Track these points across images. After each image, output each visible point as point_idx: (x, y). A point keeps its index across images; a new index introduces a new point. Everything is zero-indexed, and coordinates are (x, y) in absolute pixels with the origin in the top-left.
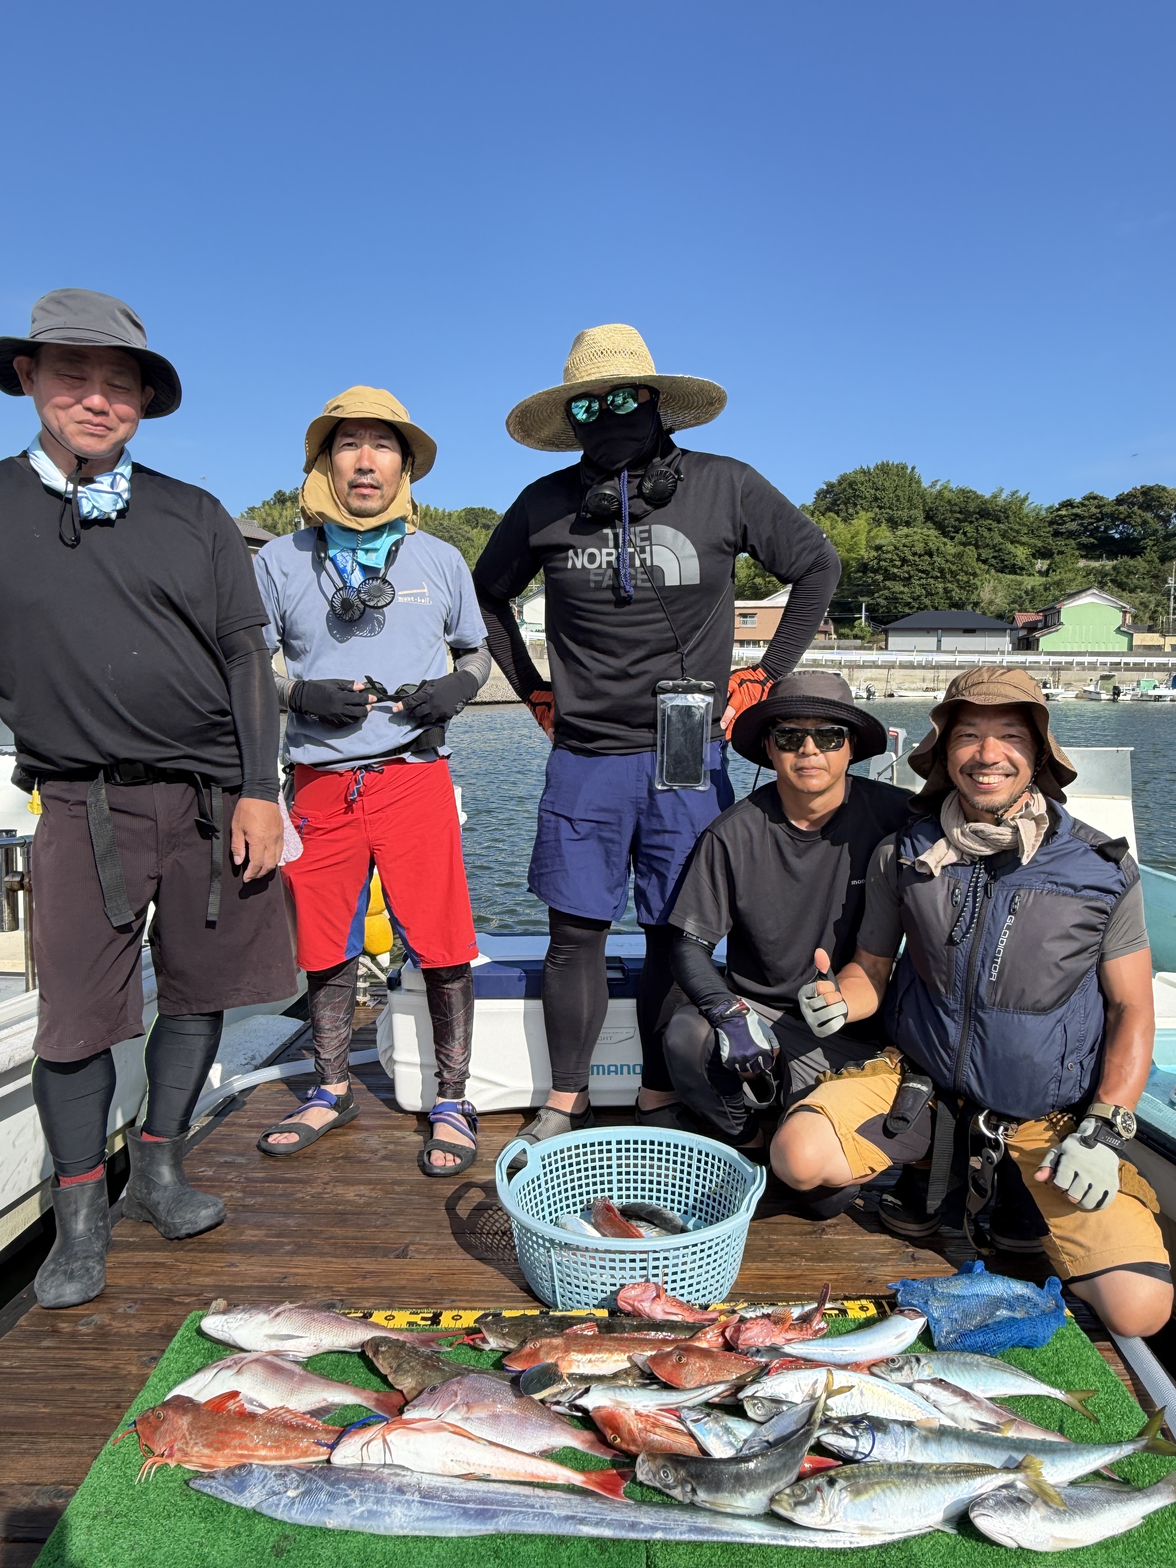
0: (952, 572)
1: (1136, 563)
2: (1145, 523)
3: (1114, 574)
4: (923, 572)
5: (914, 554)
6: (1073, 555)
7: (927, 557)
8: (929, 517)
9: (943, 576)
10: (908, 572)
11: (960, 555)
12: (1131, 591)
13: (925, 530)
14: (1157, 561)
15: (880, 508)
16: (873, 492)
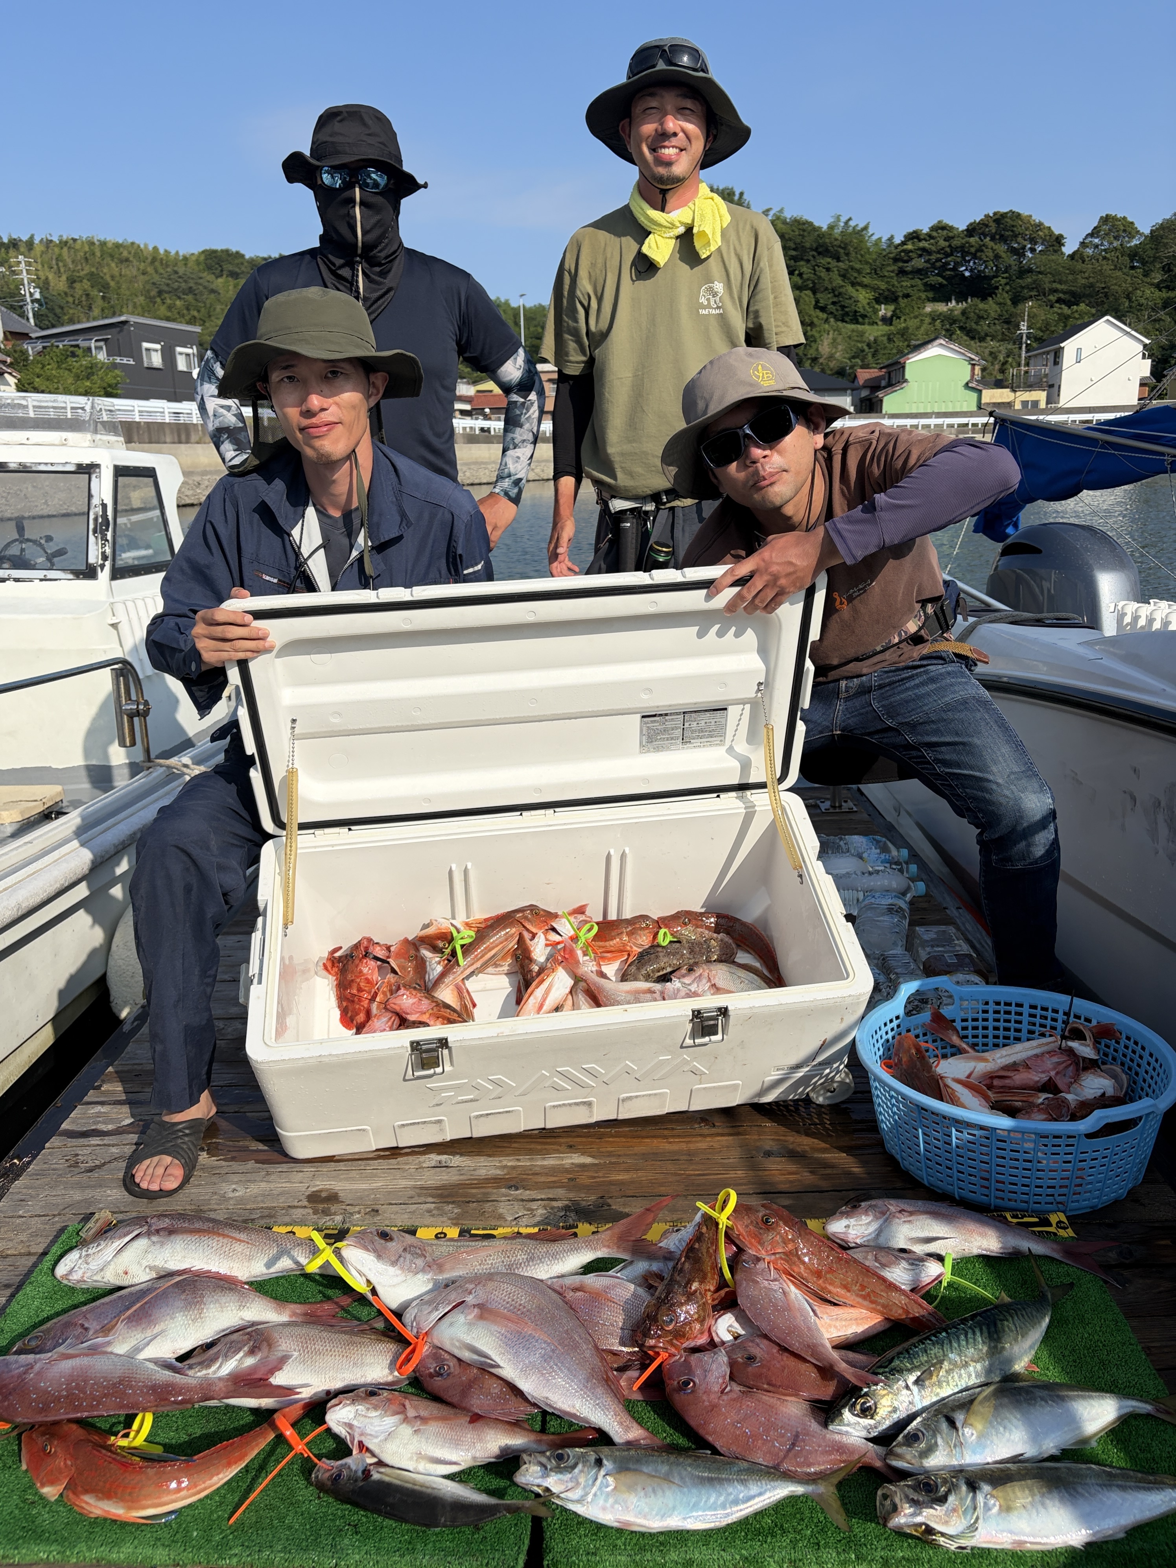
1: (986, 307)
2: (997, 257)
3: (963, 319)
6: (919, 298)
12: (982, 339)
14: (1009, 302)
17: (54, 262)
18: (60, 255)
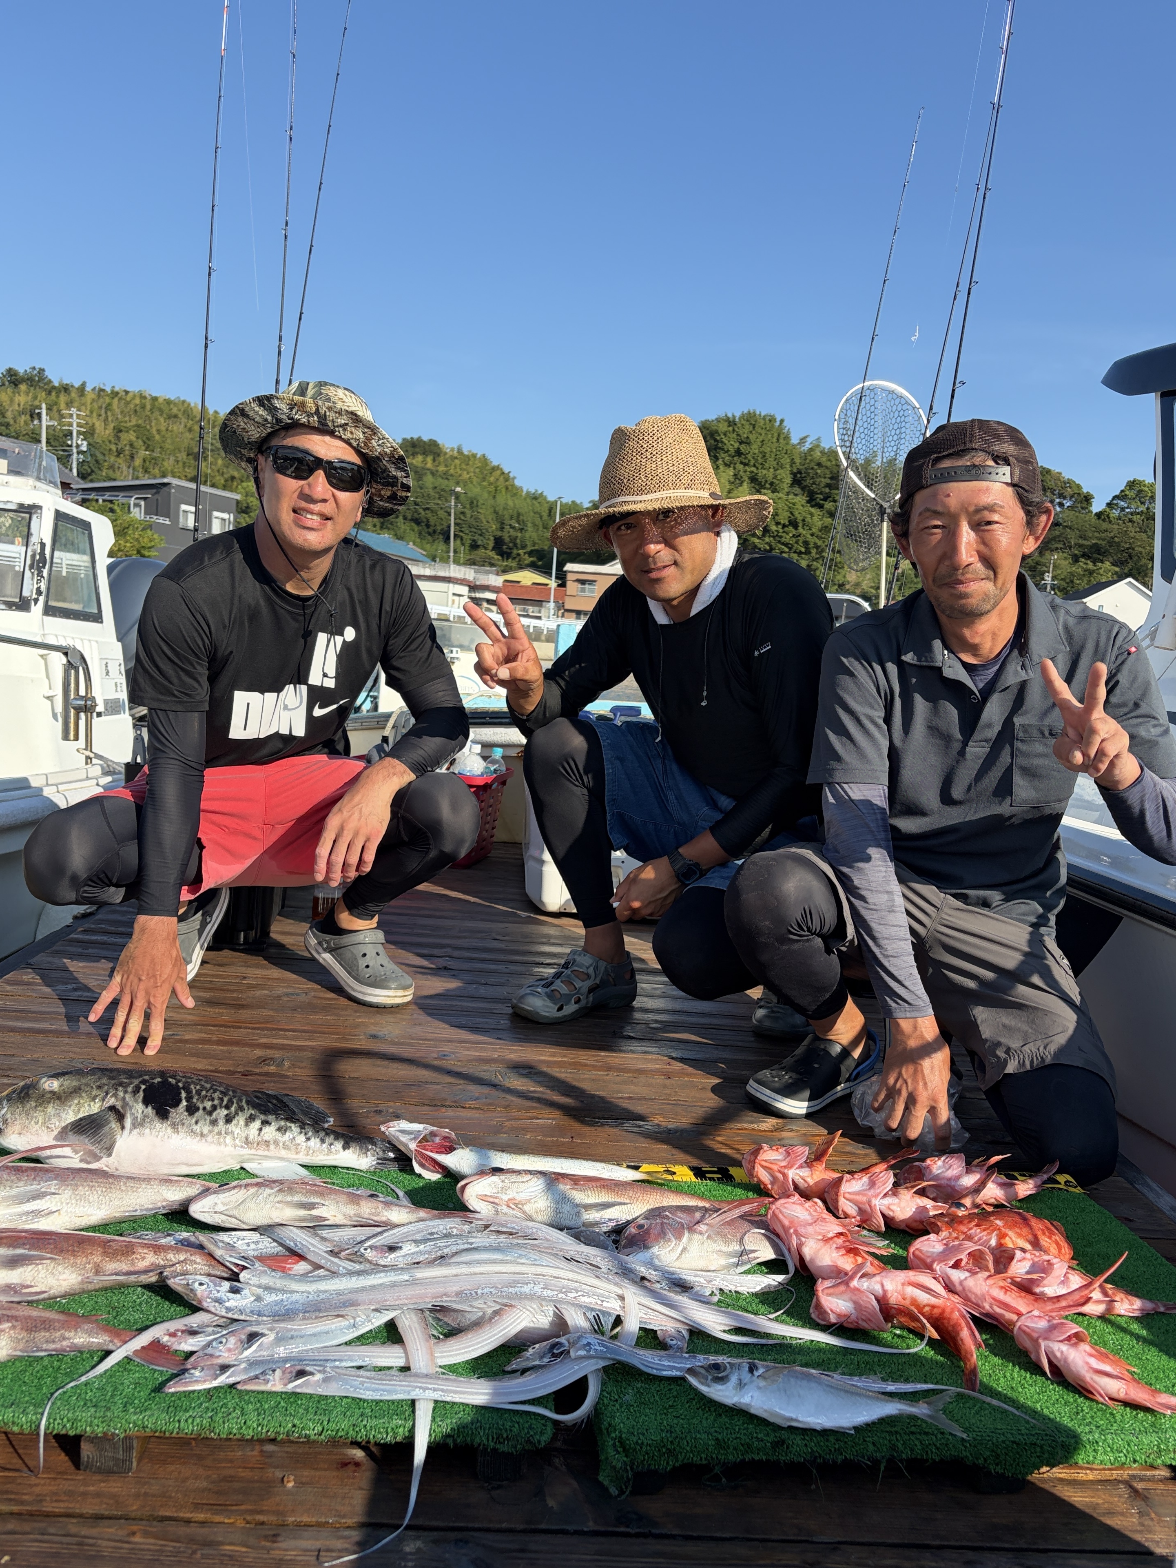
0: (817, 547)
4: (786, 545)
5: (778, 524)
7: (791, 528)
8: (797, 480)
9: (808, 552)
10: (770, 546)
11: (826, 529)
13: (791, 496)
15: (745, 465)
16: (736, 445)
17: (103, 412)
18: (109, 404)
